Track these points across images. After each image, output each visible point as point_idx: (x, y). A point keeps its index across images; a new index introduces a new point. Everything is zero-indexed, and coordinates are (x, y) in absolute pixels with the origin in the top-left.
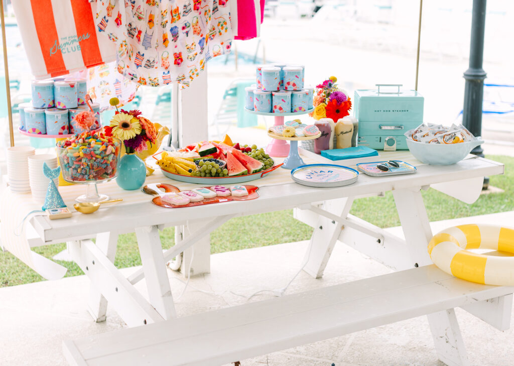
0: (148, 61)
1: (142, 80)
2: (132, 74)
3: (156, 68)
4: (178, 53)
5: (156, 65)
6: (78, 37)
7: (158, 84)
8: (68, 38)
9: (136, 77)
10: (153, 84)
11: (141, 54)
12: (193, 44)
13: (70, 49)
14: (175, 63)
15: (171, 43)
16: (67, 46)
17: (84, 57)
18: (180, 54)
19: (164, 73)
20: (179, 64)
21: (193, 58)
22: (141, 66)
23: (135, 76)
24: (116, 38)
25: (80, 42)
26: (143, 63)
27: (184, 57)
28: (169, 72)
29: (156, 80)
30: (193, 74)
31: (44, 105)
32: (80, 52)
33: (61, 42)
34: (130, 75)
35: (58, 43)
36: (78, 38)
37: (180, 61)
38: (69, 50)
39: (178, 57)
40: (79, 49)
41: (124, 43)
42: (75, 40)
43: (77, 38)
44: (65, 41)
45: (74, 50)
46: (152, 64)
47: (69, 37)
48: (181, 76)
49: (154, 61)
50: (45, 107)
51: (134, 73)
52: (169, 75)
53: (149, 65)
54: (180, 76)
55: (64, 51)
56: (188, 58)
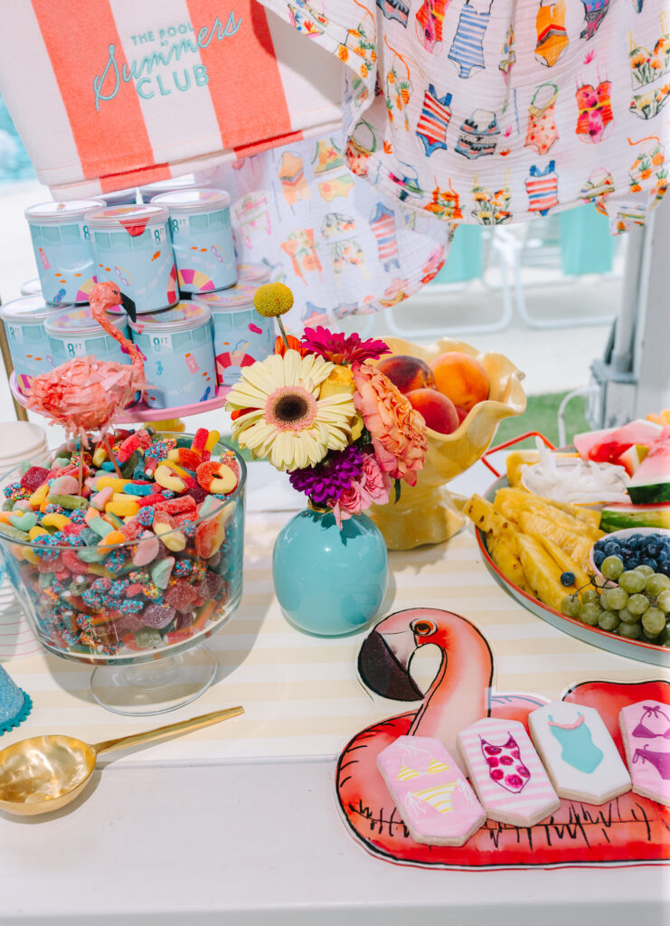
0: (470, 124)
1: (441, 199)
2: (401, 178)
3: (504, 154)
4: (596, 85)
5: (502, 142)
6: (197, 29)
7: (508, 215)
8: (156, 35)
9: (417, 190)
10: (489, 214)
11: (441, 94)
12: (658, 45)
13: (168, 83)
14: (579, 130)
15: (574, 47)
16: (158, 69)
17: (220, 113)
18: (603, 89)
19: (533, 170)
20: (593, 133)
21: (653, 106)
22: (444, 147)
23: (413, 184)
24: (322, 20)
25: (203, 52)
26: (453, 137)
27: (618, 100)
28: (552, 165)
29: (501, 199)
30: (644, 176)
31: (63, 292)
32: (204, 93)
33: (134, 52)
34: (396, 180)
35: (120, 55)
36: (197, 34)
37: (598, 120)
38: (166, 87)
39: (593, 104)
40: (202, 79)
41: (354, 42)
42: (185, 44)
43: (191, 36)
44: (148, 49)
45: (182, 82)
46: (486, 141)
47: (162, 32)
48: (598, 179)
49: (492, 126)
50: (65, 300)
51: (410, 174)
52: (552, 176)
53: (477, 143)
54: (596, 181)
55: (146, 89)
56: (633, 106)
